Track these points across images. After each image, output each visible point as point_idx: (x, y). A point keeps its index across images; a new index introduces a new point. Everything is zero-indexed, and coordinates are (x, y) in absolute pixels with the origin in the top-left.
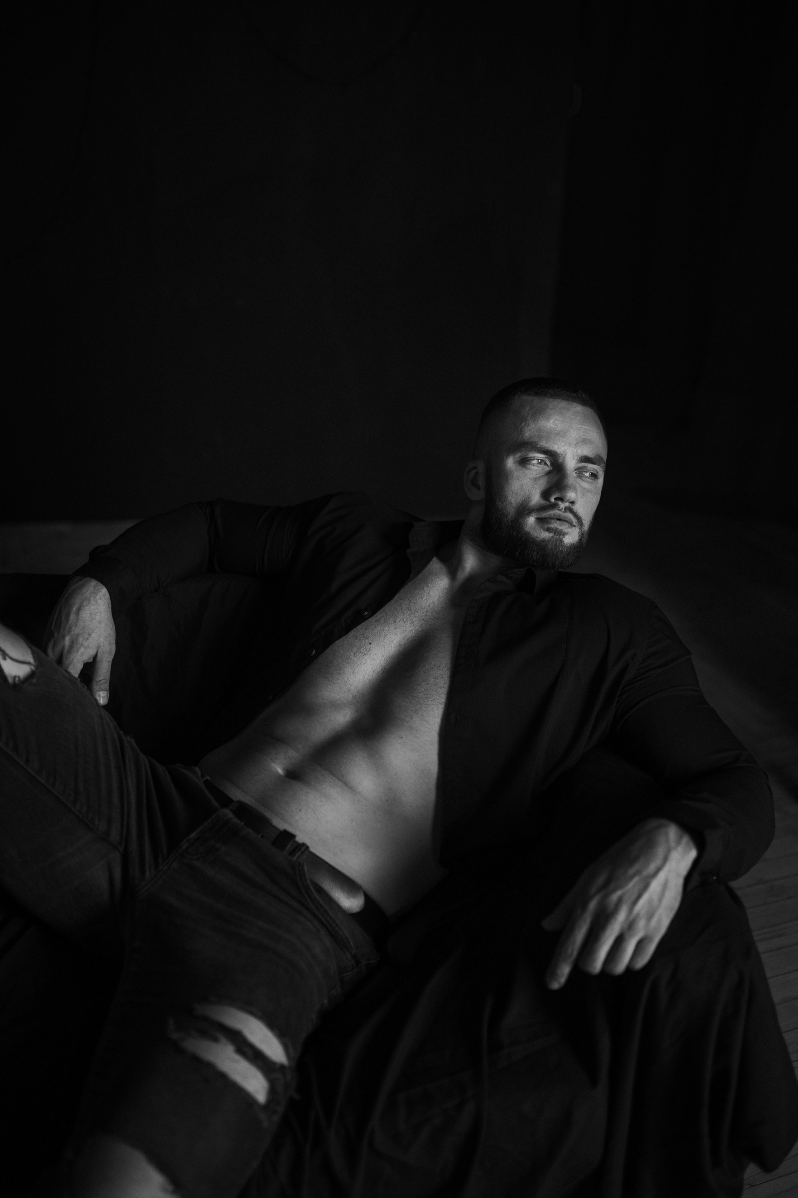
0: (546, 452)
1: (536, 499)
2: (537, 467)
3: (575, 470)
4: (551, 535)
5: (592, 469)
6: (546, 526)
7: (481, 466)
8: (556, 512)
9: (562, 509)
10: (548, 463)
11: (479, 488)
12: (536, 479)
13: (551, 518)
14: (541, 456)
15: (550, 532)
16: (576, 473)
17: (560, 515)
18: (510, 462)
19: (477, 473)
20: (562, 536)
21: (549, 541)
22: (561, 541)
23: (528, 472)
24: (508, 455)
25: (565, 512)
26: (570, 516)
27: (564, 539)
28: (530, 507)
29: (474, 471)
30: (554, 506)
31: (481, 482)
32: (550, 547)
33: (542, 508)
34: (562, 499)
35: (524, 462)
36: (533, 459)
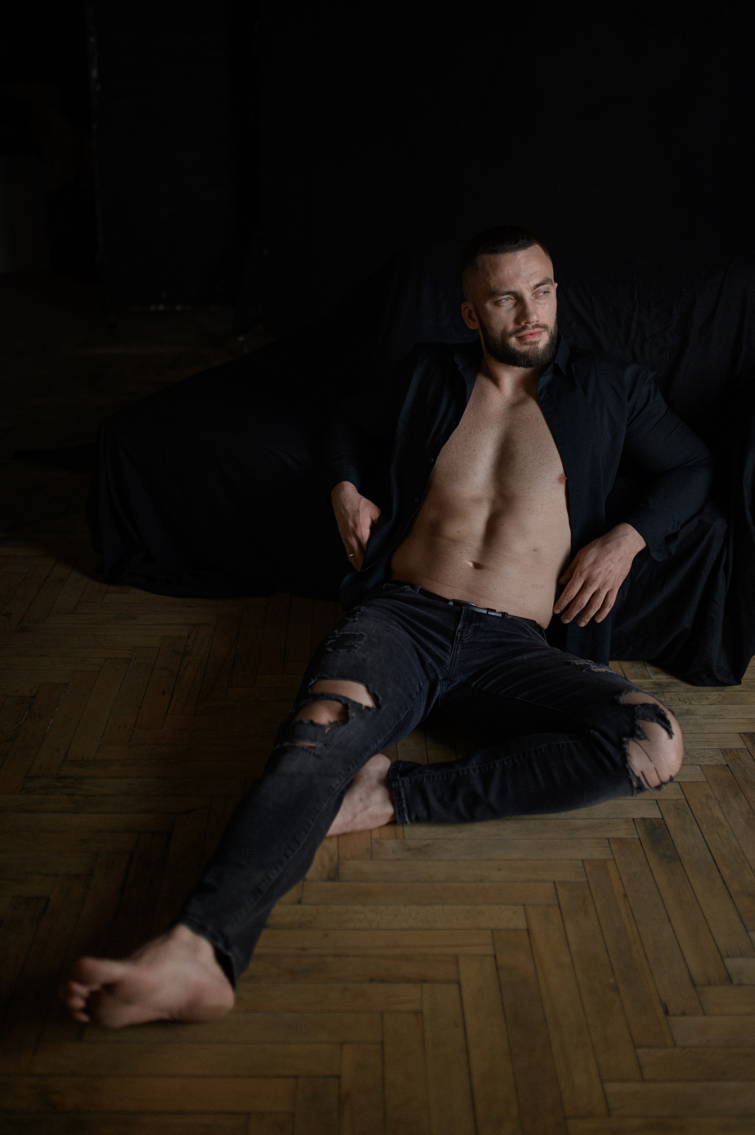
0: (508, 293)
1: (511, 327)
2: (507, 303)
3: (533, 295)
4: (529, 347)
5: (543, 289)
6: (524, 342)
7: (471, 306)
8: (527, 332)
9: (531, 328)
10: (513, 298)
11: (474, 320)
12: (509, 311)
13: (527, 335)
14: (506, 296)
15: (528, 345)
16: (534, 296)
17: (530, 332)
18: (489, 306)
19: (470, 311)
20: (536, 344)
21: (529, 351)
22: (537, 348)
23: (502, 308)
24: (485, 302)
25: (533, 329)
26: (537, 330)
27: (538, 346)
28: (510, 332)
29: (468, 309)
30: (524, 328)
31: (474, 316)
32: (530, 355)
33: (517, 331)
34: (528, 323)
35: (497, 304)
36: (501, 300)
